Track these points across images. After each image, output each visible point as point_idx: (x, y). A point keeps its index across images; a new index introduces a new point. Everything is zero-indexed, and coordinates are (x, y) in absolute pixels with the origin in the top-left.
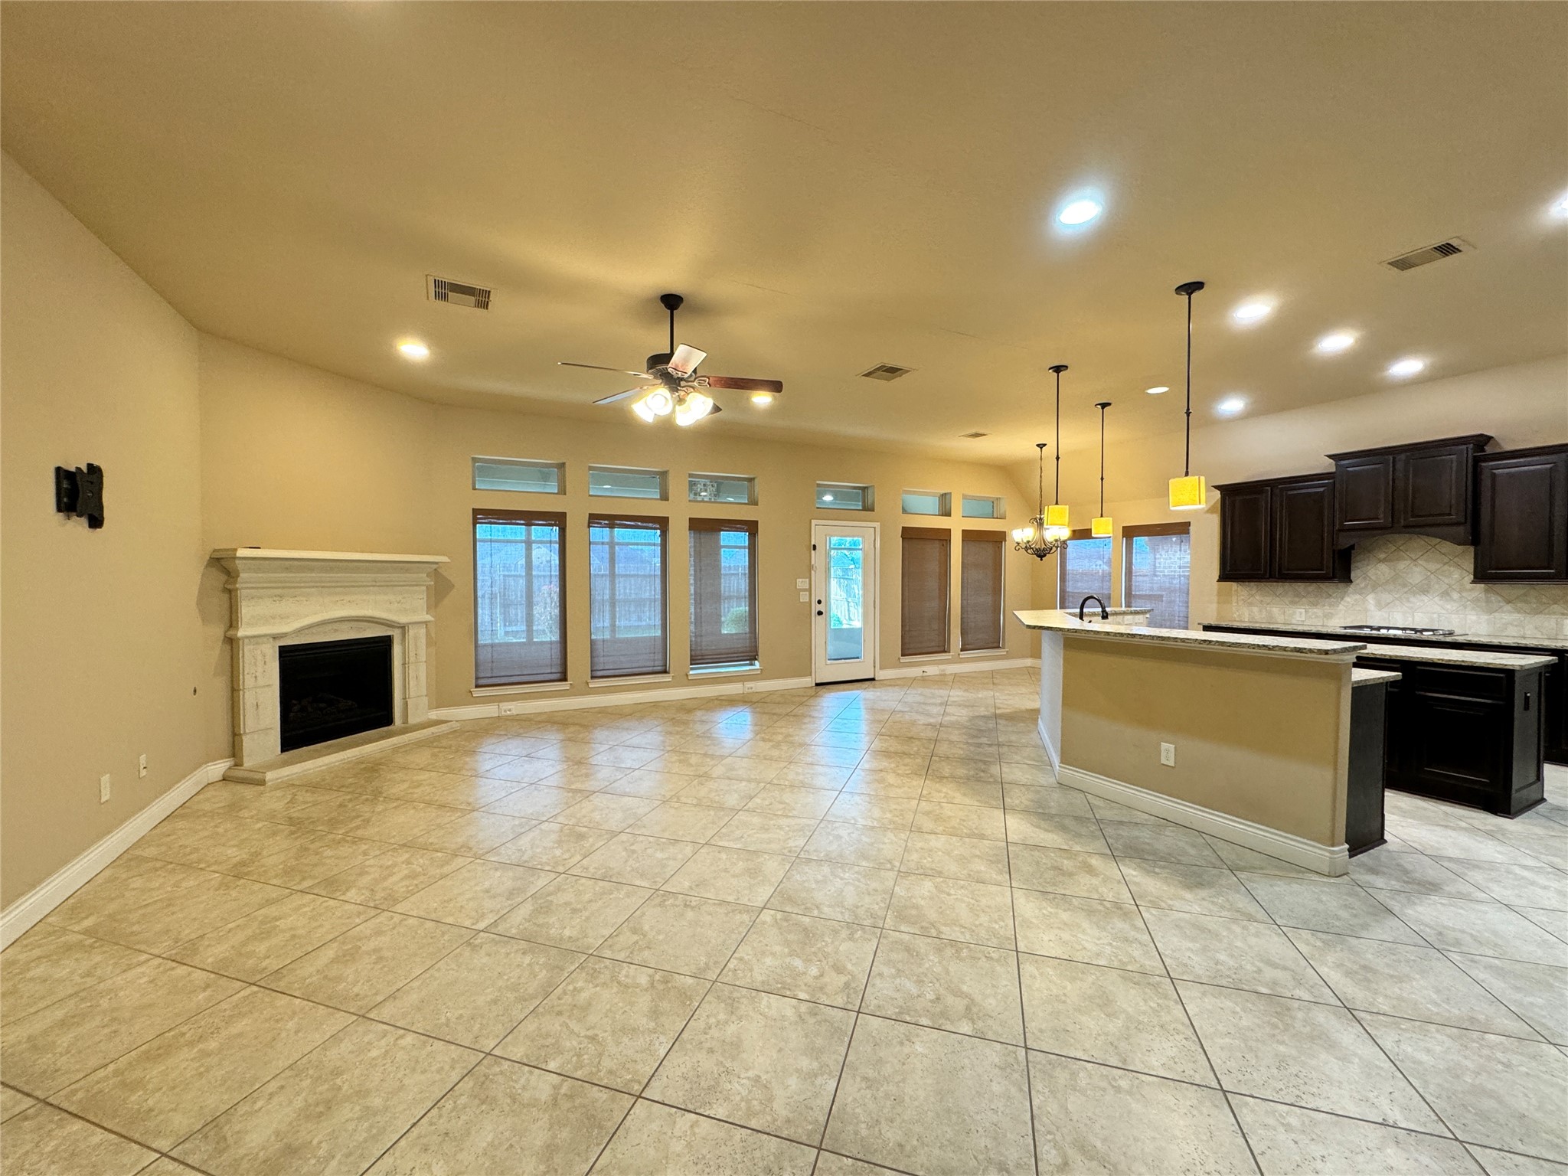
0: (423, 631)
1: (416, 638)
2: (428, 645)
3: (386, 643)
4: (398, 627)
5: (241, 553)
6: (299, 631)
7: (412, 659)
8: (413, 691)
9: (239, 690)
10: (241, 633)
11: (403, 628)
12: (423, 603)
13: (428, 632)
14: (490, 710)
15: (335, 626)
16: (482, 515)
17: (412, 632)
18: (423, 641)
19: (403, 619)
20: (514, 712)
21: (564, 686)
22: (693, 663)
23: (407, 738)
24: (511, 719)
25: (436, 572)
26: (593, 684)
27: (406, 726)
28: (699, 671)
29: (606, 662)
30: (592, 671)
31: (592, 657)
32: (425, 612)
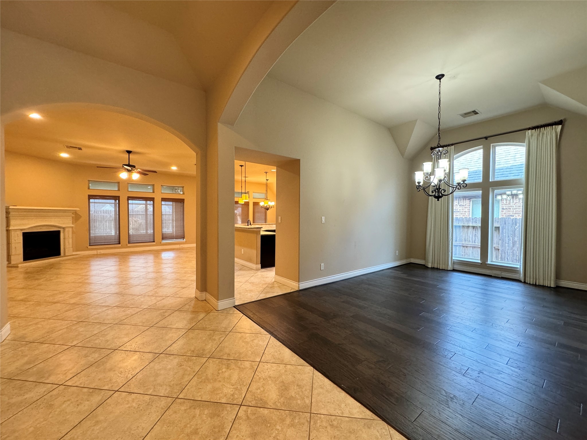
0: (71, 229)
1: (68, 231)
2: (72, 233)
3: (58, 232)
4: (62, 228)
5: (11, 207)
6: (29, 228)
7: (67, 237)
8: (67, 246)
9: (10, 244)
10: (10, 228)
11: (64, 228)
12: (71, 221)
14: (94, 252)
15: (41, 227)
16: (90, 197)
17: (67, 230)
18: (70, 232)
19: (64, 226)
20: (102, 253)
21: (119, 245)
22: (163, 238)
23: (64, 258)
24: (100, 254)
25: (75, 213)
26: (129, 245)
27: (65, 256)
28: (164, 242)
29: (133, 239)
30: (129, 241)
31: (129, 238)
32: (72, 224)
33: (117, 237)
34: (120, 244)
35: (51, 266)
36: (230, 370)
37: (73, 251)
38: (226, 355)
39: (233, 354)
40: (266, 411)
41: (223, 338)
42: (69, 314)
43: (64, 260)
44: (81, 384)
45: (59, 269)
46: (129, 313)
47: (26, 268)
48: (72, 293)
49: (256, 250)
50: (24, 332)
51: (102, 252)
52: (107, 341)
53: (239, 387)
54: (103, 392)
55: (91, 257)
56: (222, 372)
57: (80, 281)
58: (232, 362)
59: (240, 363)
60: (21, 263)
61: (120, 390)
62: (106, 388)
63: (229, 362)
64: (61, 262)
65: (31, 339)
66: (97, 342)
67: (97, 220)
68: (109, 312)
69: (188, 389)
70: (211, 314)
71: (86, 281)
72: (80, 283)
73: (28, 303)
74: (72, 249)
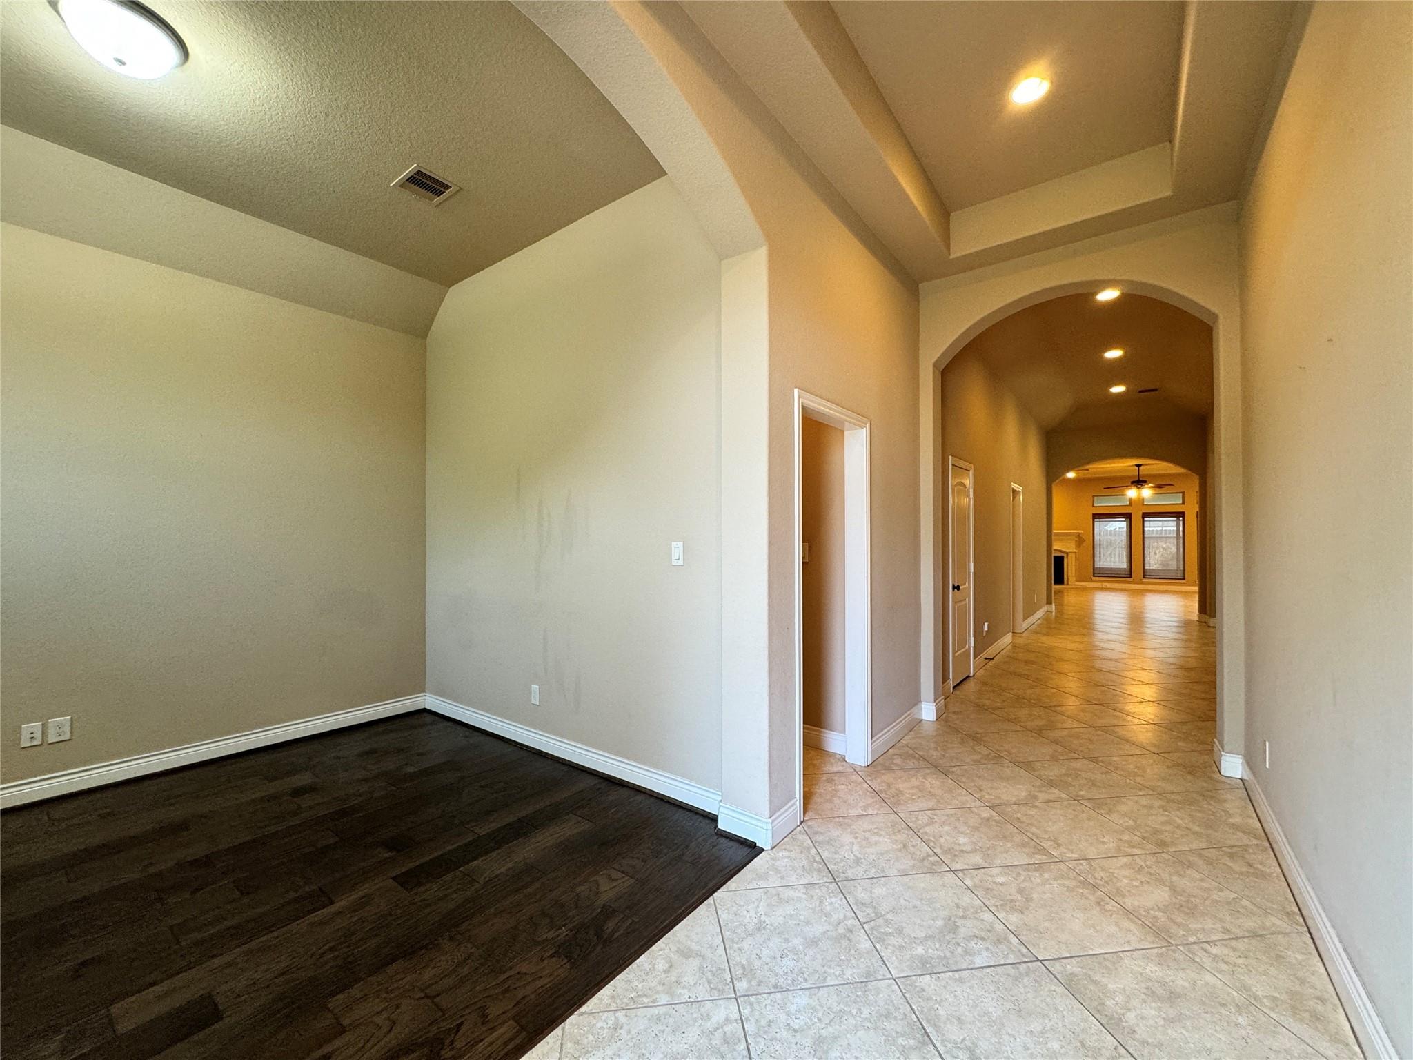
0: (1074, 556)
1: (1072, 557)
2: (1076, 560)
3: (1062, 558)
7: (1070, 564)
8: (1070, 574)
11: (1067, 554)
12: (1074, 546)
14: (1098, 584)
16: (1095, 516)
17: (1070, 555)
18: (1074, 559)
19: (1067, 551)
21: (1131, 580)
23: (1068, 586)
24: (1107, 588)
25: (1079, 535)
26: (1144, 580)
27: (1068, 584)
29: (1150, 573)
30: (1144, 576)
31: (1144, 571)
32: (1075, 549)
33: (1128, 569)
37: (1077, 581)
43: (1068, 589)
51: (1109, 585)
55: (1096, 590)
64: (1064, 590)
74: (1074, 579)
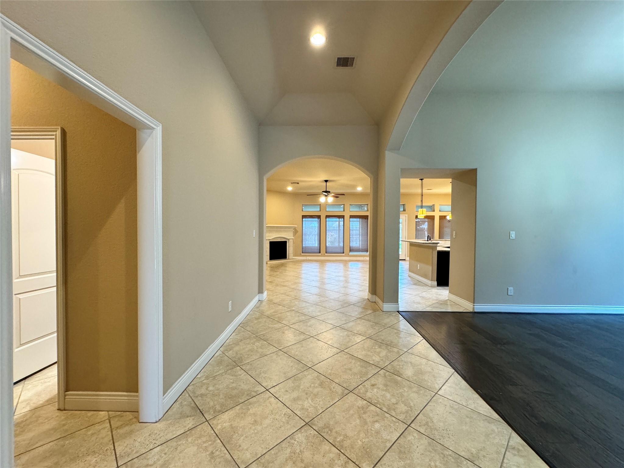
0: (292, 240)
1: (291, 241)
3: (286, 242)
4: (288, 240)
6: (273, 239)
7: (290, 246)
8: (290, 253)
10: (264, 239)
12: (293, 235)
13: (293, 241)
14: (304, 258)
15: (278, 239)
16: (304, 217)
17: (290, 240)
18: (292, 243)
19: (289, 238)
20: (309, 259)
22: (350, 251)
23: (289, 260)
24: (309, 260)
25: (295, 229)
26: (326, 254)
27: (289, 259)
28: (351, 253)
29: (329, 250)
30: (326, 251)
31: (326, 248)
32: (293, 237)
33: (319, 248)
34: (320, 253)
35: (282, 265)
36: (381, 349)
38: (381, 340)
39: (386, 341)
40: (399, 378)
41: (382, 330)
42: (291, 293)
43: (288, 262)
44: (296, 328)
45: (286, 267)
46: (322, 300)
47: (271, 265)
48: (293, 282)
49: (431, 266)
50: (272, 298)
52: (309, 312)
53: (384, 360)
54: (305, 335)
55: (303, 261)
56: (375, 348)
57: (296, 275)
58: (384, 345)
59: (389, 347)
60: (269, 261)
61: (314, 337)
62: (307, 334)
63: (381, 344)
64: (287, 263)
65: (275, 302)
66: (304, 311)
67: (307, 234)
68: (311, 297)
69: (350, 349)
70: (377, 312)
71: (300, 276)
72: (296, 277)
73: (273, 284)
74: (292, 255)
